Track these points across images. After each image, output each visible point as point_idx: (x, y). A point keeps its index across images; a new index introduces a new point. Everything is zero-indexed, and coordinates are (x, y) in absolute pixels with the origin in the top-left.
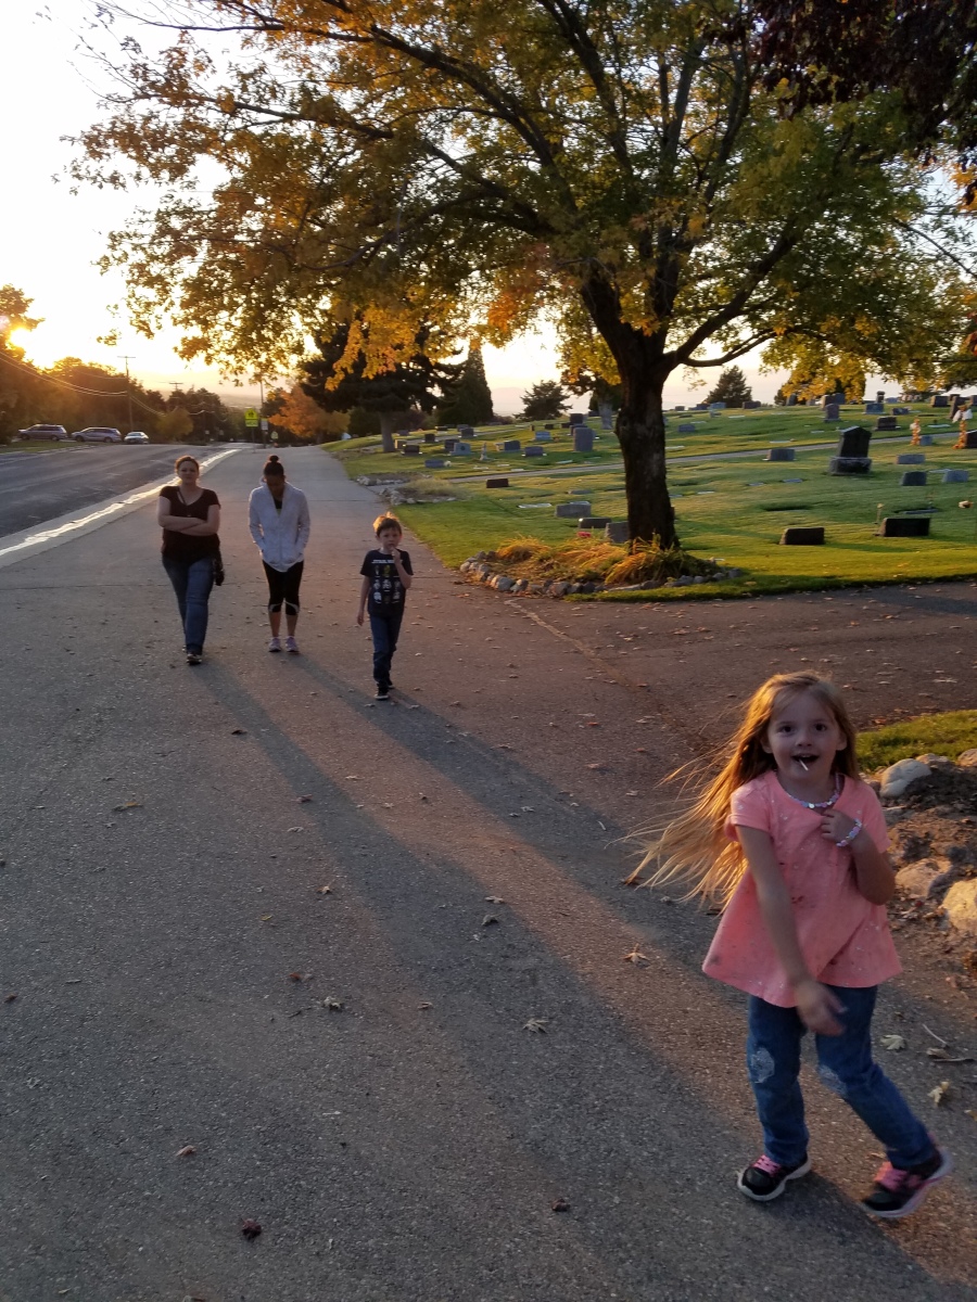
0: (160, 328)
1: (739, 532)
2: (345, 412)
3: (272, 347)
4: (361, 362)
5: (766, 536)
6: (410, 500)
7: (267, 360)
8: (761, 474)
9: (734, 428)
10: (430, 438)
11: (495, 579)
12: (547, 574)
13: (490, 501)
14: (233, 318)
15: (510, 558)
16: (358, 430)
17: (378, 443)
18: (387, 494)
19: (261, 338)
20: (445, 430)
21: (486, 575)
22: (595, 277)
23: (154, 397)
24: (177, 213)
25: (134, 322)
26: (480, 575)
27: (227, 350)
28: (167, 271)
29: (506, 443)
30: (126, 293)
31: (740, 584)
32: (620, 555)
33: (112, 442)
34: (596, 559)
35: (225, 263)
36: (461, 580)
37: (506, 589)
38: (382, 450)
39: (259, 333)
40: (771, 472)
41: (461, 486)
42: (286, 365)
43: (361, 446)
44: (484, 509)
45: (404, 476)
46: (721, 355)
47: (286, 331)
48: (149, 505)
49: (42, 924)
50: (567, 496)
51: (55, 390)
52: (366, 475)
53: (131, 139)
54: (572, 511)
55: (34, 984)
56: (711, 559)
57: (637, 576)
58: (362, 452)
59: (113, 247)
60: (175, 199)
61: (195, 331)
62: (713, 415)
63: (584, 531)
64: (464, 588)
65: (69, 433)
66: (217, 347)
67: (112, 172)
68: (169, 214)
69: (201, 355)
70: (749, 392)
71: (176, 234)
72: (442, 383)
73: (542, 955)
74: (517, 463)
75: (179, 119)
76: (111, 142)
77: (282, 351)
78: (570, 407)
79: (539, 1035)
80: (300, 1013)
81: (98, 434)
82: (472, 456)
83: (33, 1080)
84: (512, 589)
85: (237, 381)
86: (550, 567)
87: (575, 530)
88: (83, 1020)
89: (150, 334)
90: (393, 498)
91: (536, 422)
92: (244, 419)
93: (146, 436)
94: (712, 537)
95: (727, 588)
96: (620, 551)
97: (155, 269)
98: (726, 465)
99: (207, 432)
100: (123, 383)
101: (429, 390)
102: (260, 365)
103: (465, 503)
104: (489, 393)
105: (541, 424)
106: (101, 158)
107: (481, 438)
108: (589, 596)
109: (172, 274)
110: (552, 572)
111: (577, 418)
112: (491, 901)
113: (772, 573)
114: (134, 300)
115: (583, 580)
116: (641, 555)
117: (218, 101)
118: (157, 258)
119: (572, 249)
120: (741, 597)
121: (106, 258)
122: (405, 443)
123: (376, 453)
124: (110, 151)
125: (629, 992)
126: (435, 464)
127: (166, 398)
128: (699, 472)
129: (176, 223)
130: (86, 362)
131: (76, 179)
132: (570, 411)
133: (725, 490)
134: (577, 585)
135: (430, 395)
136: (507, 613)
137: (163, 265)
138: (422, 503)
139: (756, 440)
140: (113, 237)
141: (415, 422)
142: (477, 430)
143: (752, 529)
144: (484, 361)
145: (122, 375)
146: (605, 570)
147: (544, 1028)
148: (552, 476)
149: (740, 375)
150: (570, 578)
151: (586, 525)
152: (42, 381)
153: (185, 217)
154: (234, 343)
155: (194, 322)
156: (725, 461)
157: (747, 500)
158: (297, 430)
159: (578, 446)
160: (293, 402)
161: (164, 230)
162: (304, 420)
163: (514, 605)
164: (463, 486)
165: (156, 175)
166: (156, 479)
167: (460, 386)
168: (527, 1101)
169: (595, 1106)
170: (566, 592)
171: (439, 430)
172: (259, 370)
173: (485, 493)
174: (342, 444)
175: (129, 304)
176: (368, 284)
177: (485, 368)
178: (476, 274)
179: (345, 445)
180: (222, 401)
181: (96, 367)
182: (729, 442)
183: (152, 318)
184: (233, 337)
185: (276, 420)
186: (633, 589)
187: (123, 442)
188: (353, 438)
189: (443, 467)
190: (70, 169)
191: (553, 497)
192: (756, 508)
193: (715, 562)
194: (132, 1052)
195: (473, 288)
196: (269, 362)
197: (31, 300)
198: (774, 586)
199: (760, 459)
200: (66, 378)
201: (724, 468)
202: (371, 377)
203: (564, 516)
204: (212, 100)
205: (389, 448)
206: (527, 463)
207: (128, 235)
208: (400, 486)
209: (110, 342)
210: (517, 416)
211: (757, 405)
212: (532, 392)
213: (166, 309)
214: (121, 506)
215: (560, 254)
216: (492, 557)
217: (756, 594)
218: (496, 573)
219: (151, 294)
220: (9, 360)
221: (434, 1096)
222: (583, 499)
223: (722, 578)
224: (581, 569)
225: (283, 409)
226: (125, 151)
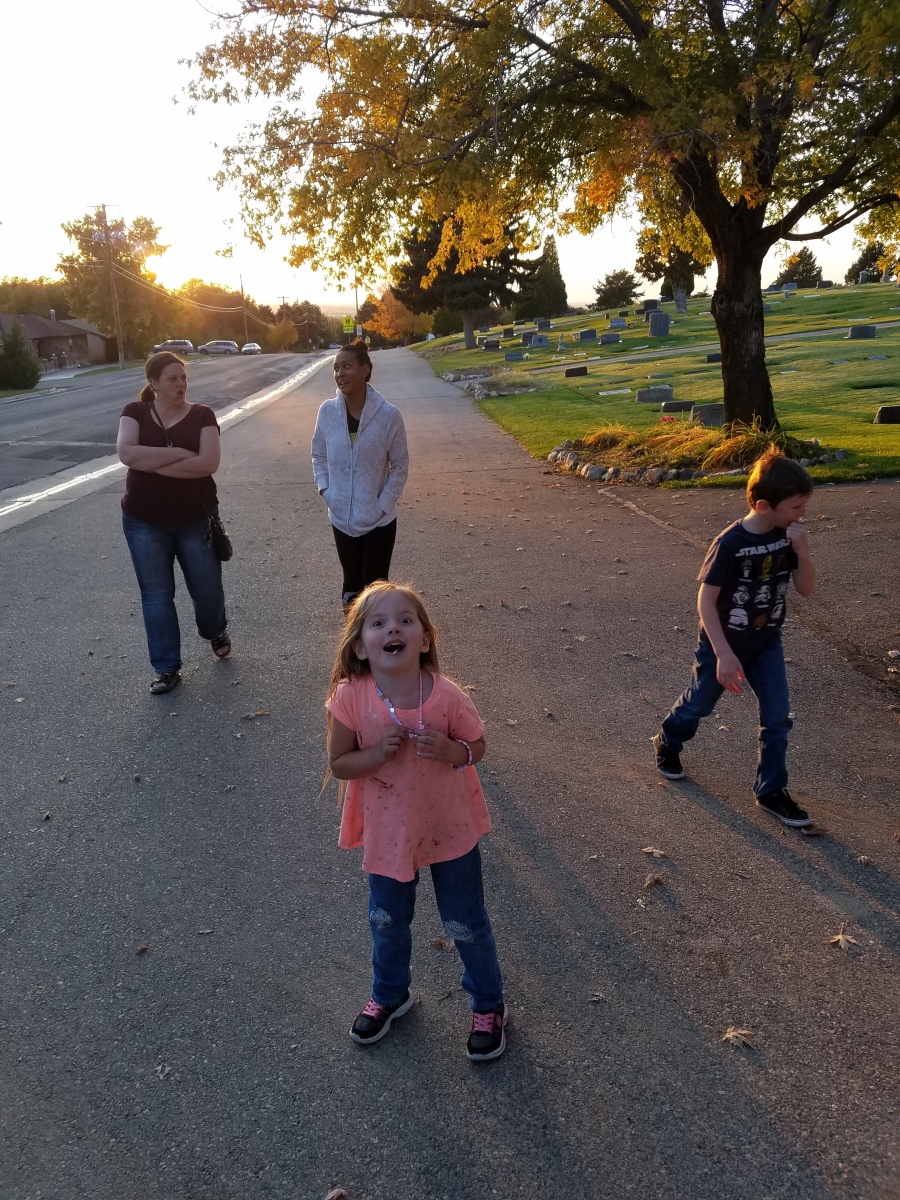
0: (270, 238)
1: (830, 411)
2: (430, 313)
3: (371, 250)
4: (454, 258)
5: (857, 415)
6: (494, 393)
7: (367, 264)
8: (845, 352)
9: (809, 308)
10: (508, 333)
11: (585, 468)
12: (638, 460)
13: (570, 389)
14: (335, 224)
15: (596, 445)
16: (441, 330)
17: (461, 341)
18: (471, 388)
19: (362, 242)
20: (523, 323)
21: (576, 465)
22: (696, 149)
23: (266, 311)
24: (284, 125)
25: (248, 234)
26: (567, 465)
27: (330, 257)
28: (276, 183)
29: (581, 333)
30: (240, 207)
31: (852, 466)
32: (716, 439)
33: (232, 353)
34: (689, 443)
35: (329, 171)
36: (551, 470)
37: (598, 478)
38: (465, 347)
39: (359, 237)
40: (854, 350)
41: (540, 377)
42: (384, 268)
43: (444, 344)
44: (566, 398)
45: (486, 371)
46: (820, 227)
47: (383, 234)
48: (264, 410)
49: (174, 854)
50: (647, 381)
51: (182, 309)
52: (451, 372)
53: (242, 52)
54: (653, 396)
55: (166, 932)
56: (812, 440)
57: (736, 460)
58: (446, 350)
59: (227, 162)
60: (283, 110)
61: (302, 240)
62: (787, 295)
63: (666, 416)
64: (554, 477)
65: (195, 347)
66: (322, 255)
67: (225, 86)
68: (277, 127)
69: (308, 263)
70: (819, 272)
71: (284, 145)
72: (521, 278)
73: (726, 933)
74: (593, 351)
75: (285, 28)
76: (223, 61)
77: (381, 254)
78: (642, 294)
79: (744, 1050)
80: (450, 995)
81: (219, 346)
82: (551, 348)
83: (164, 1067)
84: (603, 477)
85: (340, 286)
86: (641, 453)
87: (657, 414)
88: (216, 986)
89: (262, 245)
90: (477, 392)
91: (609, 311)
92: (342, 326)
93: (259, 347)
94: (801, 417)
95: (839, 471)
96: (713, 434)
97: (267, 181)
98: (806, 344)
99: (310, 341)
100: (238, 300)
101: (509, 286)
102: (360, 269)
103: (547, 394)
104: (564, 286)
105: (615, 312)
106: (215, 77)
107: (556, 329)
108: (688, 483)
109: (281, 185)
110: (643, 458)
111: (650, 305)
112: (651, 853)
113: (879, 454)
114: (247, 212)
115: (678, 466)
116: (740, 438)
117: (320, 8)
118: (267, 170)
119: (673, 123)
120: (855, 481)
121: (222, 175)
122: (486, 339)
123: (459, 350)
124: (223, 69)
125: (847, 992)
126: (514, 357)
127: (275, 311)
128: (780, 352)
129: (283, 134)
130: (207, 283)
131: (193, 99)
132: (642, 299)
133: (808, 369)
134: (674, 471)
135: (510, 291)
136: (603, 503)
137: (272, 177)
138: (505, 395)
139: (834, 318)
140: (227, 152)
141: (493, 318)
142: (552, 322)
143: (842, 408)
144: (559, 256)
145: (238, 293)
146: (700, 454)
147: (749, 1043)
148: (629, 362)
149: (810, 256)
150: (663, 464)
151: (667, 409)
152: (171, 300)
153: (291, 127)
154: (337, 250)
155: (300, 229)
156: (805, 340)
157: (833, 379)
158: (386, 333)
159: (654, 332)
160: (384, 307)
161: (274, 142)
162: (393, 324)
163: (608, 494)
164: (542, 377)
165: (264, 87)
166: (269, 385)
167: (537, 280)
168: (748, 1156)
169: (840, 1173)
170: (661, 479)
171: (517, 324)
172: (359, 274)
173: (563, 383)
174: (428, 343)
175: (243, 216)
176: (465, 176)
177: (560, 262)
178: (566, 162)
179: (430, 345)
180: (322, 311)
181: (216, 286)
182: (807, 321)
183: (264, 229)
184: (337, 243)
185: (369, 325)
186: (735, 474)
187: (240, 353)
188: (436, 337)
189: (522, 359)
190: (187, 89)
191: (634, 383)
192: (843, 386)
193: (817, 443)
194: (268, 1035)
195: (564, 176)
196: (369, 265)
197: (160, 228)
198: (889, 469)
199: (840, 337)
200: (191, 298)
201: (805, 347)
202: (463, 273)
203: (645, 401)
204: (315, 7)
205: (471, 344)
206: (603, 350)
207: (240, 149)
208: (483, 380)
209: (227, 255)
210: (590, 307)
211: (829, 284)
212: (604, 282)
213: (277, 220)
214: (240, 411)
215: (661, 128)
216: (577, 446)
217: (870, 477)
218: (585, 462)
219: (262, 206)
220: (144, 283)
221: (627, 1137)
222: (663, 383)
223: (830, 461)
224: (674, 455)
225: (375, 315)
226: (237, 66)
